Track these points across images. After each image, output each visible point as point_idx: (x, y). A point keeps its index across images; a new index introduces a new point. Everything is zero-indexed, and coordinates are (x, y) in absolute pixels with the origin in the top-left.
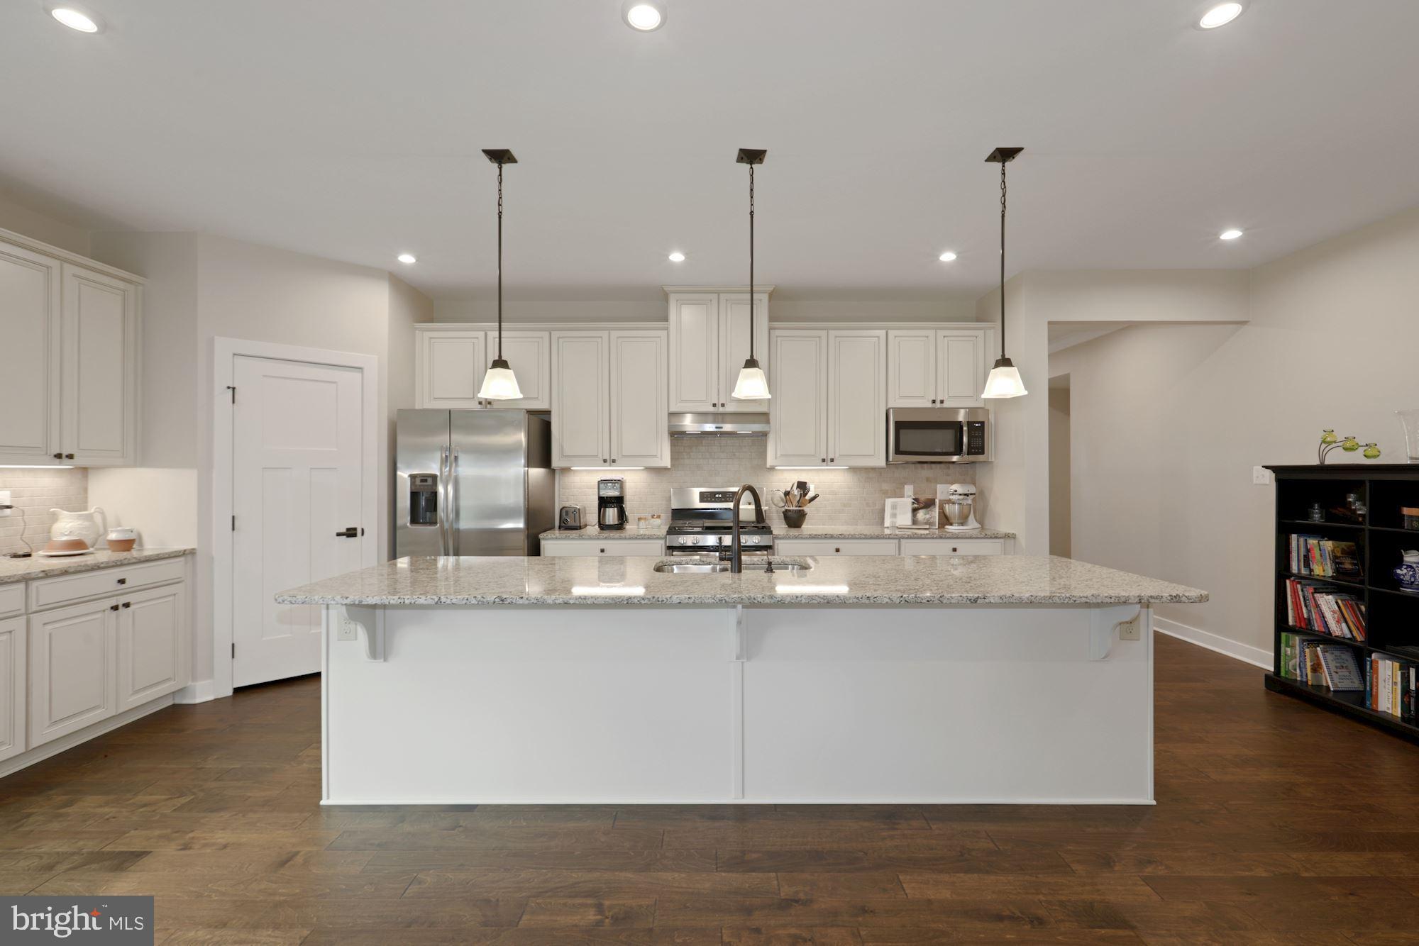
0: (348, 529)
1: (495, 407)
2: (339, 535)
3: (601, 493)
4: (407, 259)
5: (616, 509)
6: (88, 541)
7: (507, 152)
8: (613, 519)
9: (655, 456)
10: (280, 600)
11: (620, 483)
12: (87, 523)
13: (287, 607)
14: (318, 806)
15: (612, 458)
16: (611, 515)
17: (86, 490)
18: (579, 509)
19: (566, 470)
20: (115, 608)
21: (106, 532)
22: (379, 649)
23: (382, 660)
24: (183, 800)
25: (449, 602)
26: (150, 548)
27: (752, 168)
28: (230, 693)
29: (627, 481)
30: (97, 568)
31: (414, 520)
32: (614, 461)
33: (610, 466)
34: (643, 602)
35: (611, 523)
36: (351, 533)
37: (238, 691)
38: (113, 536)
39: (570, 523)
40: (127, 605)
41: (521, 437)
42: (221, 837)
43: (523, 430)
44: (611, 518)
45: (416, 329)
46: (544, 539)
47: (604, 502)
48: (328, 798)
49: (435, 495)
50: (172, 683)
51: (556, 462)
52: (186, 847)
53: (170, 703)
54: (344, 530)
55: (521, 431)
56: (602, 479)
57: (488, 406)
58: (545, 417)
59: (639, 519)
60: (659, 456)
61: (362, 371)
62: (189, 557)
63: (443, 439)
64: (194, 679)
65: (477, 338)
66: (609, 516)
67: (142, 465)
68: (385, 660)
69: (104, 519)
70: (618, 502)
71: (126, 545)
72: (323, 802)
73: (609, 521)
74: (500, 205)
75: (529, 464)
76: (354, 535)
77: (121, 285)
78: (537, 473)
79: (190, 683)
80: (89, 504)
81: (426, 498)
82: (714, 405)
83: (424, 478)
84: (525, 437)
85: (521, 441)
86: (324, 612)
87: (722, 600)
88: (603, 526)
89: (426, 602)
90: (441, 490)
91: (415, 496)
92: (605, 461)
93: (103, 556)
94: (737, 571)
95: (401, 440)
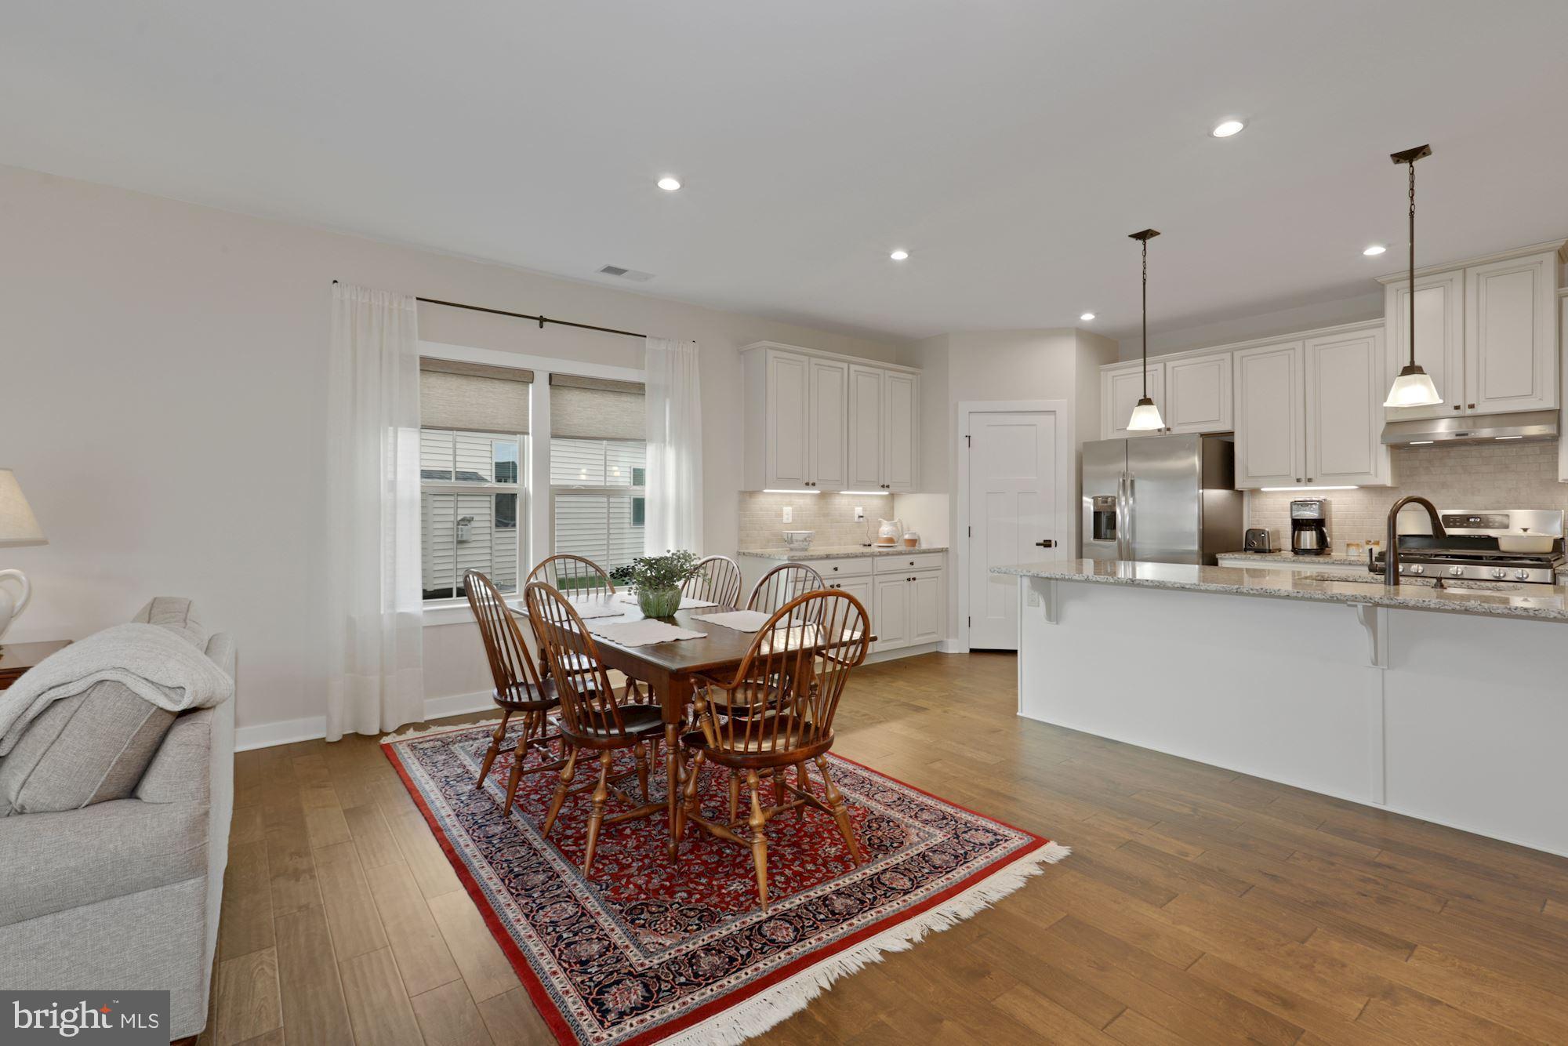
0: (1045, 541)
1: (1173, 433)
2: (1037, 544)
3: (1294, 515)
4: (1088, 317)
5: (1314, 532)
6: (896, 540)
7: (1148, 231)
8: (1310, 543)
9: (1368, 473)
10: (992, 570)
11: (1322, 504)
12: (894, 529)
13: (996, 574)
14: (1016, 715)
15: (1308, 477)
16: (1308, 539)
17: (892, 508)
18: (1268, 533)
19: (1255, 492)
20: (909, 580)
21: (903, 535)
22: (1054, 614)
23: (1055, 623)
24: (943, 694)
25: (1094, 579)
26: (924, 546)
27: (1411, 166)
28: (968, 651)
29: (1333, 503)
30: (900, 553)
31: (1097, 535)
32: (1310, 480)
33: (1306, 485)
34: (1251, 592)
35: (1308, 548)
36: (1047, 544)
37: (973, 651)
38: (907, 537)
39: (1257, 544)
40: (914, 579)
41: (1196, 461)
42: (963, 713)
43: (1197, 451)
44: (1308, 542)
45: (1101, 370)
46: (1221, 558)
47: (1299, 525)
48: (1022, 712)
49: (1114, 513)
50: (935, 635)
51: (1239, 484)
52: (945, 712)
53: (933, 649)
54: (1042, 542)
55: (1194, 455)
56: (1297, 499)
57: (1168, 433)
58: (1227, 439)
59: (1348, 545)
60: (1372, 472)
61: (1055, 414)
62: (945, 553)
63: (1122, 466)
64: (948, 637)
65: (1156, 370)
66: (1305, 540)
67: (920, 492)
68: (1057, 623)
69: (902, 526)
70: (1318, 525)
71: (913, 542)
72: (1018, 714)
73: (1305, 544)
74: (1144, 274)
75: (1205, 484)
76: (1050, 546)
77: (910, 376)
78: (1216, 495)
79: (945, 639)
80: (895, 517)
81: (1107, 517)
82: (1457, 408)
83: (1105, 500)
84: (1199, 461)
85: (1195, 465)
86: (1019, 579)
87: (1333, 597)
88: (1297, 551)
89: (1079, 579)
90: (1118, 511)
91: (1097, 515)
92: (1298, 480)
93: (901, 547)
94: (1392, 583)
95: (1087, 469)
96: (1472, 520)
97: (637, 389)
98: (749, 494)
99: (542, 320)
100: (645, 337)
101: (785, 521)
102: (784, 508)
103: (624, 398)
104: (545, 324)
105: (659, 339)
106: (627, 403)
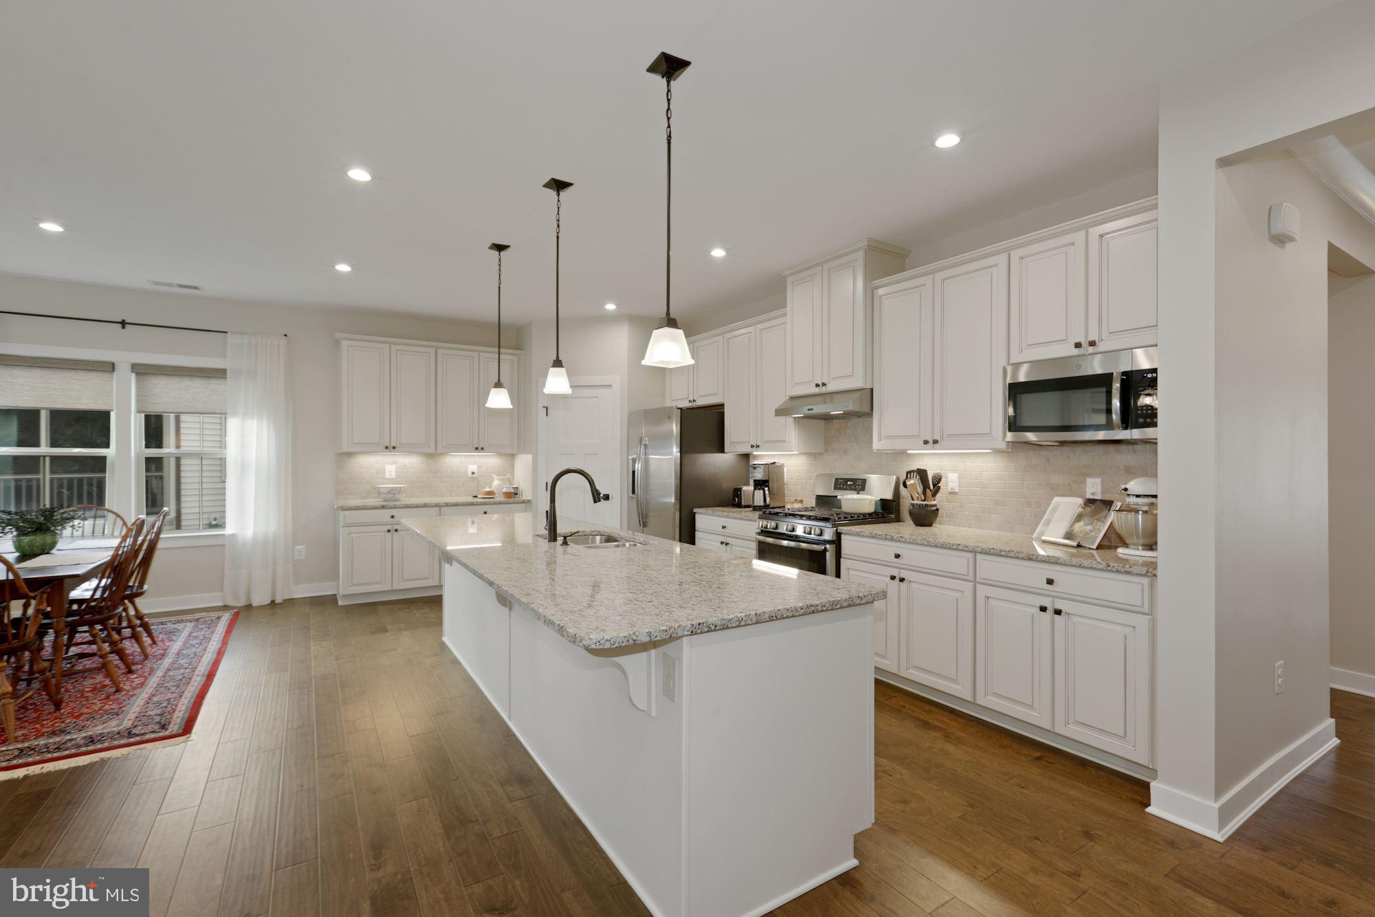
5: (762, 491)
6: (495, 492)
8: (760, 501)
11: (769, 467)
15: (757, 443)
16: (759, 497)
17: (513, 466)
29: (787, 465)
32: (759, 447)
36: (606, 498)
38: (504, 490)
39: (737, 500)
41: (673, 428)
43: (675, 420)
44: (759, 499)
46: (697, 513)
55: (673, 422)
61: (612, 388)
63: (642, 431)
66: (757, 497)
67: (523, 453)
71: (512, 494)
73: (757, 501)
76: (608, 499)
77: (510, 357)
80: (513, 473)
82: (817, 385)
84: (676, 428)
91: (633, 474)
92: (752, 447)
96: (849, 483)
97: (220, 374)
98: (346, 456)
99: (123, 324)
100: (226, 332)
101: (387, 476)
102: (387, 466)
103: (213, 381)
104: (127, 325)
105: (242, 334)
106: (214, 384)
